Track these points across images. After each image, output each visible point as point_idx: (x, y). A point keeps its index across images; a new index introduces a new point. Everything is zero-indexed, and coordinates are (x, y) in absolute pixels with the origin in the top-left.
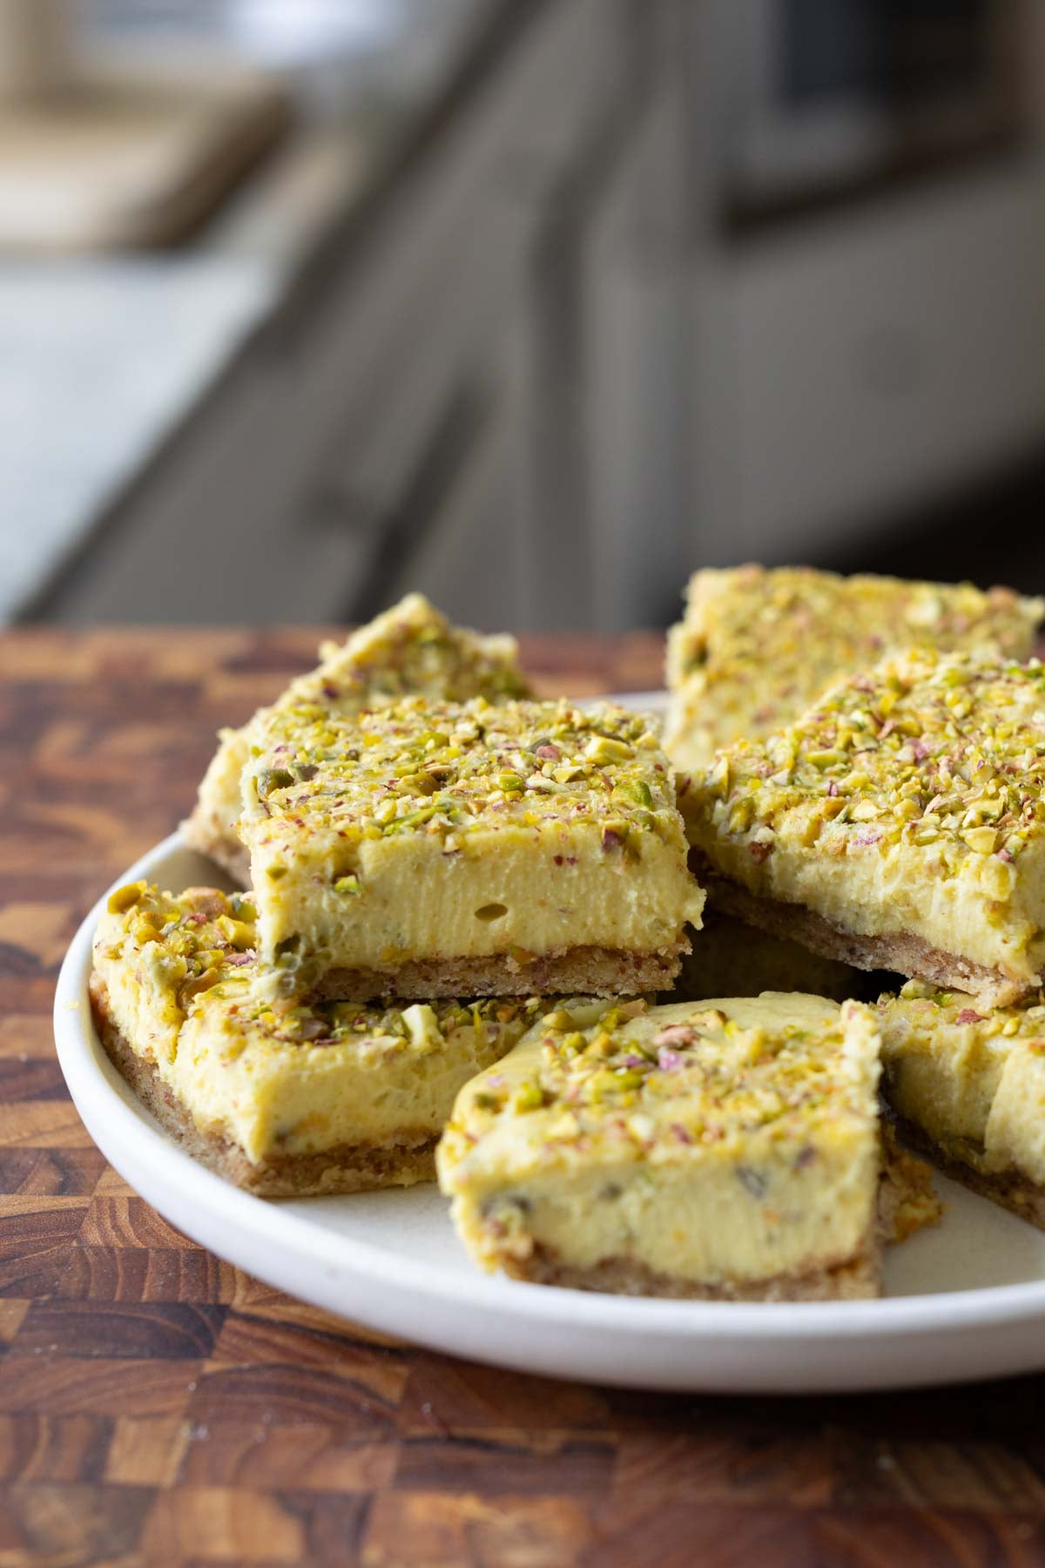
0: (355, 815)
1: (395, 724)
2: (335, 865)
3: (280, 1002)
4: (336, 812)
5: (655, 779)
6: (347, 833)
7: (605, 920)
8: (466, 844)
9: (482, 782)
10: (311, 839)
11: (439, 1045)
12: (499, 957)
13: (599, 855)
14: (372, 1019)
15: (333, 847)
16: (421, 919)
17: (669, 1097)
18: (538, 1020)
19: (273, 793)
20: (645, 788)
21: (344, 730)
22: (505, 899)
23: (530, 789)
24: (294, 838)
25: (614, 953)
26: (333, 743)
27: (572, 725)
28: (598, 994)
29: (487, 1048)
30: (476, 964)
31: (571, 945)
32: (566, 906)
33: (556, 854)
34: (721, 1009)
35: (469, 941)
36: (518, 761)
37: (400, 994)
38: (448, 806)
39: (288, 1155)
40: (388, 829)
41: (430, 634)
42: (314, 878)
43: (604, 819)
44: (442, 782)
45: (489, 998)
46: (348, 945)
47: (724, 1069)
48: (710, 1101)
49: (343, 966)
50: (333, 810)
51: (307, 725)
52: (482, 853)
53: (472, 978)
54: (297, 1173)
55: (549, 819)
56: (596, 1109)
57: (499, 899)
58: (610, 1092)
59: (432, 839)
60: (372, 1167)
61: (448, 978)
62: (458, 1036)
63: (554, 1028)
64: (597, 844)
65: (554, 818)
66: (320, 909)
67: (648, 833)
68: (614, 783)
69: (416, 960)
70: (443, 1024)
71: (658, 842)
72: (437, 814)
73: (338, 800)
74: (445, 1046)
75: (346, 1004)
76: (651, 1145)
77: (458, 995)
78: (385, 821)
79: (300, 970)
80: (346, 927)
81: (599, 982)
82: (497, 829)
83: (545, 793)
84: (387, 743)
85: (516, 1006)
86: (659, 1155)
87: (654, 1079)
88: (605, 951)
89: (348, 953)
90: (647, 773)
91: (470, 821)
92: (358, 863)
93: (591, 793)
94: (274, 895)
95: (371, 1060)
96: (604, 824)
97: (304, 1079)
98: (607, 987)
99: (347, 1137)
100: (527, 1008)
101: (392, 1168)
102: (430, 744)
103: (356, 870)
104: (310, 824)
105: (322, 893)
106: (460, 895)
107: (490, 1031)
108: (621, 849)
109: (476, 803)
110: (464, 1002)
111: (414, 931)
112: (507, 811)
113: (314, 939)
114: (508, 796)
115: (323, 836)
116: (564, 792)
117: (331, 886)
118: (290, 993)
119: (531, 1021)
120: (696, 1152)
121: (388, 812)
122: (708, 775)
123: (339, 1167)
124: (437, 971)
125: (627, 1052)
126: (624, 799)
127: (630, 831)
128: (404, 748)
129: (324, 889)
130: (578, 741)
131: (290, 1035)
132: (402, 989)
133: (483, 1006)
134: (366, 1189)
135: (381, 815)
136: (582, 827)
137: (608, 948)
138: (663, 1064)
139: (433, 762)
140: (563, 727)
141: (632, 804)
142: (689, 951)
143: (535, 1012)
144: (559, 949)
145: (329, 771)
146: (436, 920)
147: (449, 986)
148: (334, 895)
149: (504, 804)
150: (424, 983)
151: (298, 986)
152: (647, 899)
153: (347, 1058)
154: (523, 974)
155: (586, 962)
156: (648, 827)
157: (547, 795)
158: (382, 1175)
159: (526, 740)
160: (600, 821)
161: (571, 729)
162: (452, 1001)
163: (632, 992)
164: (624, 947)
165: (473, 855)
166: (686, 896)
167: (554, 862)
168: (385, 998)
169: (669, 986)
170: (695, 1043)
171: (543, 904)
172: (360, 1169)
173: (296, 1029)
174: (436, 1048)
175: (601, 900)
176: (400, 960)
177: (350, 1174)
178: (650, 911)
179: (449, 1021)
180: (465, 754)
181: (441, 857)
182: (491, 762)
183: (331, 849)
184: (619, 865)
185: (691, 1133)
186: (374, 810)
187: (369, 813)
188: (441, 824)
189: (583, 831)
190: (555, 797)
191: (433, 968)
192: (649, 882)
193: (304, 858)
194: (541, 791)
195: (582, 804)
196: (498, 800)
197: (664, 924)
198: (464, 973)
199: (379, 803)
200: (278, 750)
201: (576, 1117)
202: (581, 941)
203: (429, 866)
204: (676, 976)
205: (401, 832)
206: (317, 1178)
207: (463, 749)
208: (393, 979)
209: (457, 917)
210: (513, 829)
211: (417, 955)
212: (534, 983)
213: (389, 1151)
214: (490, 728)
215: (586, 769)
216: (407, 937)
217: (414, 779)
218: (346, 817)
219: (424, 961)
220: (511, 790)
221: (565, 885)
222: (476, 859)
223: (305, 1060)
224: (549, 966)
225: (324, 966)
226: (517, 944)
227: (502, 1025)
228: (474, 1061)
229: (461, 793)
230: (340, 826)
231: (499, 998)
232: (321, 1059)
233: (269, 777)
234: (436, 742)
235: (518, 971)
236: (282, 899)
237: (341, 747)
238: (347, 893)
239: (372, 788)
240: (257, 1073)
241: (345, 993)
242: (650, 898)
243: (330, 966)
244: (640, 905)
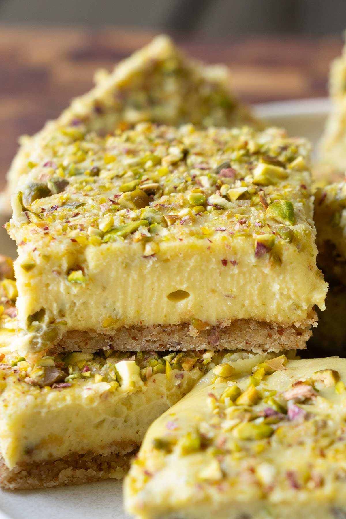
0: (85, 225)
1: (128, 146)
2: (68, 263)
3: (31, 356)
4: (73, 221)
5: (299, 198)
6: (77, 240)
7: (257, 303)
8: (159, 250)
9: (177, 198)
10: (52, 244)
11: (140, 387)
12: (184, 325)
13: (253, 260)
14: (95, 367)
15: (67, 250)
16: (129, 300)
17: (290, 446)
18: (211, 369)
19: (34, 202)
20: (290, 206)
21: (92, 150)
22: (188, 287)
23: (210, 205)
24: (41, 243)
25: (264, 324)
26: (82, 160)
27: (248, 151)
28: (253, 351)
29: (174, 389)
30: (169, 329)
31: (234, 318)
32: (230, 293)
33: (222, 258)
34: (335, 369)
35: (164, 315)
36: (205, 182)
37: (116, 348)
38: (150, 220)
39: (34, 462)
40: (106, 237)
41: (171, 66)
42: (53, 271)
43: (259, 233)
44: (152, 196)
45: (178, 352)
46: (79, 316)
47: (330, 423)
48: (318, 452)
49: (76, 329)
50: (71, 219)
51: (70, 144)
52: (171, 257)
53: (166, 339)
54: (42, 473)
55: (219, 232)
56: (237, 455)
57: (183, 287)
58: (249, 439)
59: (136, 246)
60: (95, 467)
61: (149, 339)
62: (154, 381)
63: (221, 377)
64: (252, 251)
65: (223, 230)
66: (59, 292)
67: (288, 245)
68: (269, 201)
69: (127, 327)
70: (144, 371)
71: (295, 251)
72: (141, 227)
73: (76, 211)
74: (144, 388)
75: (79, 353)
76: (271, 488)
77: (156, 350)
78: (104, 231)
79: (45, 333)
80: (77, 304)
81: (254, 343)
82: (181, 240)
83: (220, 209)
84: (119, 162)
85: (196, 359)
86: (276, 496)
87: (283, 428)
88: (258, 322)
89: (80, 321)
90: (294, 192)
91: (164, 232)
92: (85, 261)
93: (253, 209)
94: (27, 282)
95: (91, 400)
96: (258, 237)
97: (43, 415)
98: (259, 346)
99: (76, 447)
100: (203, 360)
101: (110, 467)
102: (149, 164)
103: (83, 266)
104: (52, 231)
105: (59, 282)
106: (156, 285)
107: (176, 377)
108: (268, 256)
109: (170, 217)
110: (161, 355)
111: (124, 307)
112: (191, 224)
113: (55, 312)
114: (194, 211)
115: (61, 242)
116: (233, 208)
117: (65, 276)
118: (38, 349)
119: (206, 369)
120: (302, 496)
121: (107, 225)
122: (339, 191)
123: (71, 468)
124: (142, 334)
125: (266, 402)
126: (274, 215)
127: (276, 242)
128: (130, 166)
129: (61, 279)
130: (251, 163)
131: (36, 380)
132: (117, 345)
133: (173, 358)
134: (91, 481)
135: (103, 226)
136: (241, 240)
137: (260, 321)
138: (290, 414)
139: (148, 180)
140: (242, 152)
141: (280, 219)
142: (316, 325)
143: (209, 363)
144: (226, 322)
145: (75, 186)
146: (140, 300)
147: (150, 344)
148: (68, 284)
149: (189, 218)
150: (133, 341)
151: (43, 344)
152: (286, 290)
153: (74, 398)
154: (201, 337)
155: (245, 330)
156: (288, 240)
157: (221, 210)
158: (102, 472)
159: (214, 164)
160: (254, 235)
161: (247, 154)
162: (152, 353)
163: (277, 351)
164: (271, 321)
165: (164, 258)
166: (314, 288)
167: (221, 264)
168: (106, 351)
169: (302, 346)
170: (313, 398)
171: (213, 291)
172: (87, 469)
173: (40, 376)
174: (139, 390)
175: (254, 289)
176: (116, 327)
177: (79, 473)
178: (289, 297)
179: (147, 371)
180: (171, 172)
181: (142, 259)
182: (187, 182)
183: (66, 251)
184: (266, 266)
185: (300, 481)
186: (99, 221)
187: (95, 224)
188: (143, 235)
189: (242, 243)
190: (226, 213)
191: (139, 331)
192: (288, 278)
193: (47, 258)
194: (218, 208)
195: (244, 220)
196: (186, 215)
197: (298, 307)
198: (161, 335)
199: (104, 215)
200: (45, 165)
201: (220, 462)
202: (241, 317)
203: (133, 264)
204: (307, 340)
205: (115, 241)
206: (56, 476)
207: (171, 168)
208: (111, 338)
209: (154, 299)
210: (192, 240)
211: (128, 323)
212: (209, 343)
213: (107, 456)
214: (193, 151)
215: (251, 189)
216: (120, 311)
217: (131, 195)
218: (78, 226)
219: (133, 327)
220: (197, 205)
221: (229, 279)
222: (167, 260)
223: (44, 400)
224: (219, 332)
225: (63, 330)
226: (197, 317)
227: (186, 373)
228: (165, 398)
229: (162, 207)
230: (73, 234)
231: (185, 352)
232: (56, 400)
233: (33, 189)
234: (153, 162)
235: (197, 335)
236: (32, 285)
237: (88, 165)
238: (76, 283)
239: (102, 202)
240: (11, 410)
241: (79, 346)
242: (289, 289)
243: (67, 329)
244: (281, 294)
